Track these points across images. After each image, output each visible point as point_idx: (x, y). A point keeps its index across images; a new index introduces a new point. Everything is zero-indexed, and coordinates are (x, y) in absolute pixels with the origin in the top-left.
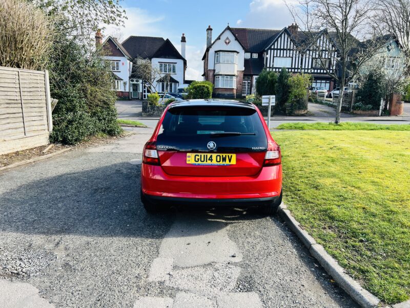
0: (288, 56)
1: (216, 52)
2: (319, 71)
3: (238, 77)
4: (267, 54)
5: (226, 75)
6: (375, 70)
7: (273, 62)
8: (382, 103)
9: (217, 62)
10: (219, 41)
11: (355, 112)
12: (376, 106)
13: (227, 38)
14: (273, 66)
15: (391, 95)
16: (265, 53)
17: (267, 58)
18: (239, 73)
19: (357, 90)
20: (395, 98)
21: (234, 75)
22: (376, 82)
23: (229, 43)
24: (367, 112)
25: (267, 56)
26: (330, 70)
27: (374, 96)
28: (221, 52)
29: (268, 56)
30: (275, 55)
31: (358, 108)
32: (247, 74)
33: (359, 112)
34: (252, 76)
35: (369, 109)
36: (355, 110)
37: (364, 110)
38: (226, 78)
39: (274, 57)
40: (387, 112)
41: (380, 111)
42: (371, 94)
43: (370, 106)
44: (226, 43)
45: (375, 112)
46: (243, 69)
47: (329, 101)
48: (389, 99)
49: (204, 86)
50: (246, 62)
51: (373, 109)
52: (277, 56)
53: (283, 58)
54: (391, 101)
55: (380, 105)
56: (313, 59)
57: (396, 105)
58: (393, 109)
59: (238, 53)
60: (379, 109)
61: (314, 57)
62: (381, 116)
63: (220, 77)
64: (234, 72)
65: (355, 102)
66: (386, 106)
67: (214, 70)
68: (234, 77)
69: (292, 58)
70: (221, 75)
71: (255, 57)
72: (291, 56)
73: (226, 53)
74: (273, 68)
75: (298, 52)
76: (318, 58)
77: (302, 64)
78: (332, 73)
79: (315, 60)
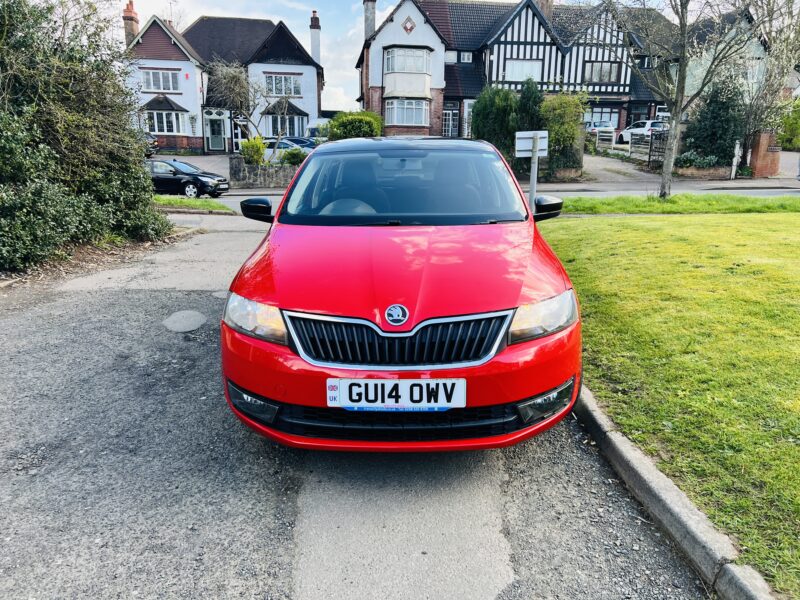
0: (534, 57)
1: (385, 48)
2: (609, 89)
3: (433, 104)
4: (492, 53)
5: (408, 98)
6: (724, 83)
7: (504, 70)
8: (738, 151)
9: (388, 69)
10: (390, 25)
11: (680, 171)
12: (726, 158)
13: (409, 19)
14: (504, 77)
15: (757, 133)
16: (488, 52)
17: (491, 62)
18: (434, 93)
19: (685, 126)
20: (764, 140)
21: (424, 99)
22: (725, 106)
23: (411, 29)
24: (705, 172)
25: (492, 57)
26: (619, 86)
27: (721, 138)
28: (396, 50)
29: (494, 58)
30: (508, 56)
31: (688, 163)
32: (452, 96)
33: (689, 171)
34: (460, 99)
35: (710, 166)
36: (681, 167)
37: (699, 168)
38: (409, 104)
39: (505, 59)
40: (746, 171)
41: (734, 169)
42: (714, 134)
43: (713, 158)
44: (405, 28)
45: (722, 171)
46: (443, 84)
47: (623, 150)
48: (751, 144)
49: (360, 121)
50: (449, 69)
51: (718, 164)
52: (511, 58)
53: (524, 62)
54: (755, 146)
55: (733, 156)
56: (585, 62)
57: (765, 156)
58: (759, 163)
59: (431, 50)
60: (730, 164)
61: (587, 59)
62: (736, 178)
63: (395, 102)
64: (423, 91)
65: (682, 152)
66: (744, 157)
67: (383, 88)
68: (424, 102)
69: (543, 60)
70: (397, 98)
71: (466, 61)
72: (541, 57)
73: (407, 50)
74: (503, 83)
75: (554, 48)
76: (596, 61)
77: (562, 73)
78: (624, 93)
79: (588, 65)
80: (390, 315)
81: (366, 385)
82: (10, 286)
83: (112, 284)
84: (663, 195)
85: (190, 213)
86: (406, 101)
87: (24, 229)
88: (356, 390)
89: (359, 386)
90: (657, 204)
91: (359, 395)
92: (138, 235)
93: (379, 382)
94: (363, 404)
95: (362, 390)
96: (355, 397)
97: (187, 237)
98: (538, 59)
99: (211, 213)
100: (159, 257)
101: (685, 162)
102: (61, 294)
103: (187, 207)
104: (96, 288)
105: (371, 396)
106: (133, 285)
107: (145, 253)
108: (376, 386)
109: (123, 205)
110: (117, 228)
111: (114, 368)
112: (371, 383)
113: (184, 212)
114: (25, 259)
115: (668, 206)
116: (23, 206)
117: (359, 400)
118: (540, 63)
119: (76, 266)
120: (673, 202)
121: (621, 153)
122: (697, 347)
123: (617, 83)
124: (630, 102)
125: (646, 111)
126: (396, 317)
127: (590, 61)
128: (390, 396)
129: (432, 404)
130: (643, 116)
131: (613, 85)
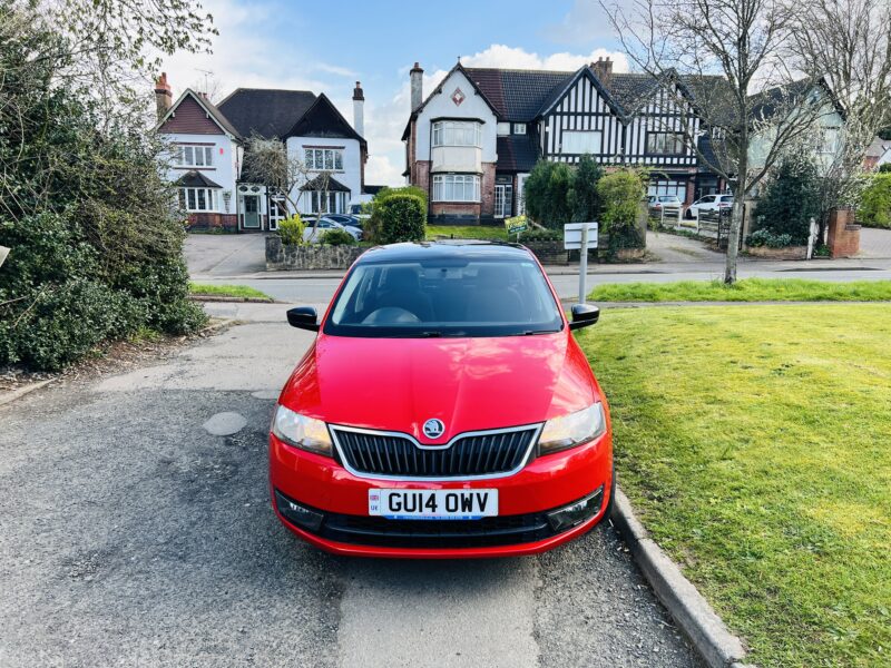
0: (593, 127)
1: (433, 121)
2: (675, 161)
3: (484, 178)
4: (547, 124)
5: (457, 173)
6: (795, 157)
7: (561, 142)
8: (814, 229)
9: (436, 143)
10: (438, 97)
11: (752, 250)
12: (800, 237)
13: (458, 91)
14: (560, 149)
15: (833, 210)
16: (543, 123)
17: (546, 134)
18: (485, 167)
19: (755, 203)
20: (841, 217)
21: (475, 173)
22: (797, 182)
23: (461, 100)
24: (779, 252)
25: (547, 129)
26: (685, 157)
27: (794, 215)
28: (444, 122)
29: (549, 129)
30: (565, 127)
31: (761, 242)
32: (504, 170)
33: (762, 251)
34: (514, 173)
35: (784, 245)
36: (753, 246)
37: (772, 247)
38: (458, 179)
39: (562, 131)
40: (823, 250)
41: (810, 248)
42: (787, 211)
43: (787, 237)
44: (455, 100)
45: (797, 251)
46: (495, 158)
47: (690, 227)
48: (827, 221)
49: (406, 200)
50: (501, 141)
51: (792, 243)
52: (568, 129)
53: (582, 134)
54: (832, 224)
55: (809, 235)
56: (647, 133)
57: (843, 234)
58: (838, 242)
59: (482, 122)
60: (805, 243)
61: (650, 129)
62: (812, 258)
63: (444, 177)
64: (474, 165)
65: (753, 230)
66: (820, 235)
67: (430, 163)
68: (475, 177)
69: (602, 131)
70: (446, 173)
71: (519, 132)
72: (600, 128)
73: (456, 123)
74: (560, 155)
75: (614, 118)
76: (660, 132)
77: (623, 145)
78: (691, 166)
79: (652, 135)
80: (427, 429)
81: (405, 495)
82: (46, 387)
83: (148, 384)
84: (728, 280)
85: (224, 301)
86: (455, 176)
87: (61, 328)
88: (395, 499)
89: (399, 495)
90: (721, 291)
91: (399, 504)
92: (172, 329)
93: (417, 492)
94: (403, 513)
95: (401, 500)
96: (395, 507)
97: (223, 330)
98: (596, 130)
99: (246, 300)
100: (195, 352)
101: (757, 241)
102: (98, 395)
103: (222, 294)
104: (133, 388)
105: (410, 506)
106: (170, 385)
107: (180, 348)
108: (414, 496)
109: (159, 299)
110: (153, 323)
111: (157, 474)
112: (410, 493)
113: (218, 301)
114: (63, 359)
115: (733, 293)
116: (62, 304)
117: (399, 509)
118: (600, 134)
119: (112, 364)
120: (739, 288)
121: (688, 230)
122: (735, 454)
123: (683, 155)
124: (697, 174)
125: (715, 184)
126: (433, 431)
127: (653, 132)
128: (427, 505)
129: (467, 513)
130: (713, 190)
131: (679, 157)
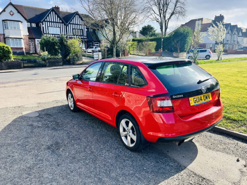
0: (57, 26)
1: (3, 21)
3: (25, 40)
5: (15, 38)
7: (48, 30)
8: (121, 55)
9: (5, 28)
10: (4, 13)
13: (11, 11)
15: (124, 50)
16: (41, 24)
18: (25, 37)
19: (107, 48)
21: (22, 38)
23: (13, 14)
25: (43, 26)
28: (8, 21)
32: (31, 38)
34: (34, 39)
38: (16, 40)
39: (48, 27)
46: (28, 34)
53: (54, 28)
54: (124, 54)
56: (73, 29)
59: (22, 22)
63: (10, 39)
67: (4, 35)
69: (60, 28)
71: (34, 26)
74: (49, 34)
75: (63, 24)
76: (76, 29)
77: (67, 32)
78: (85, 38)
123: (83, 35)
124: (87, 41)
125: (92, 44)
